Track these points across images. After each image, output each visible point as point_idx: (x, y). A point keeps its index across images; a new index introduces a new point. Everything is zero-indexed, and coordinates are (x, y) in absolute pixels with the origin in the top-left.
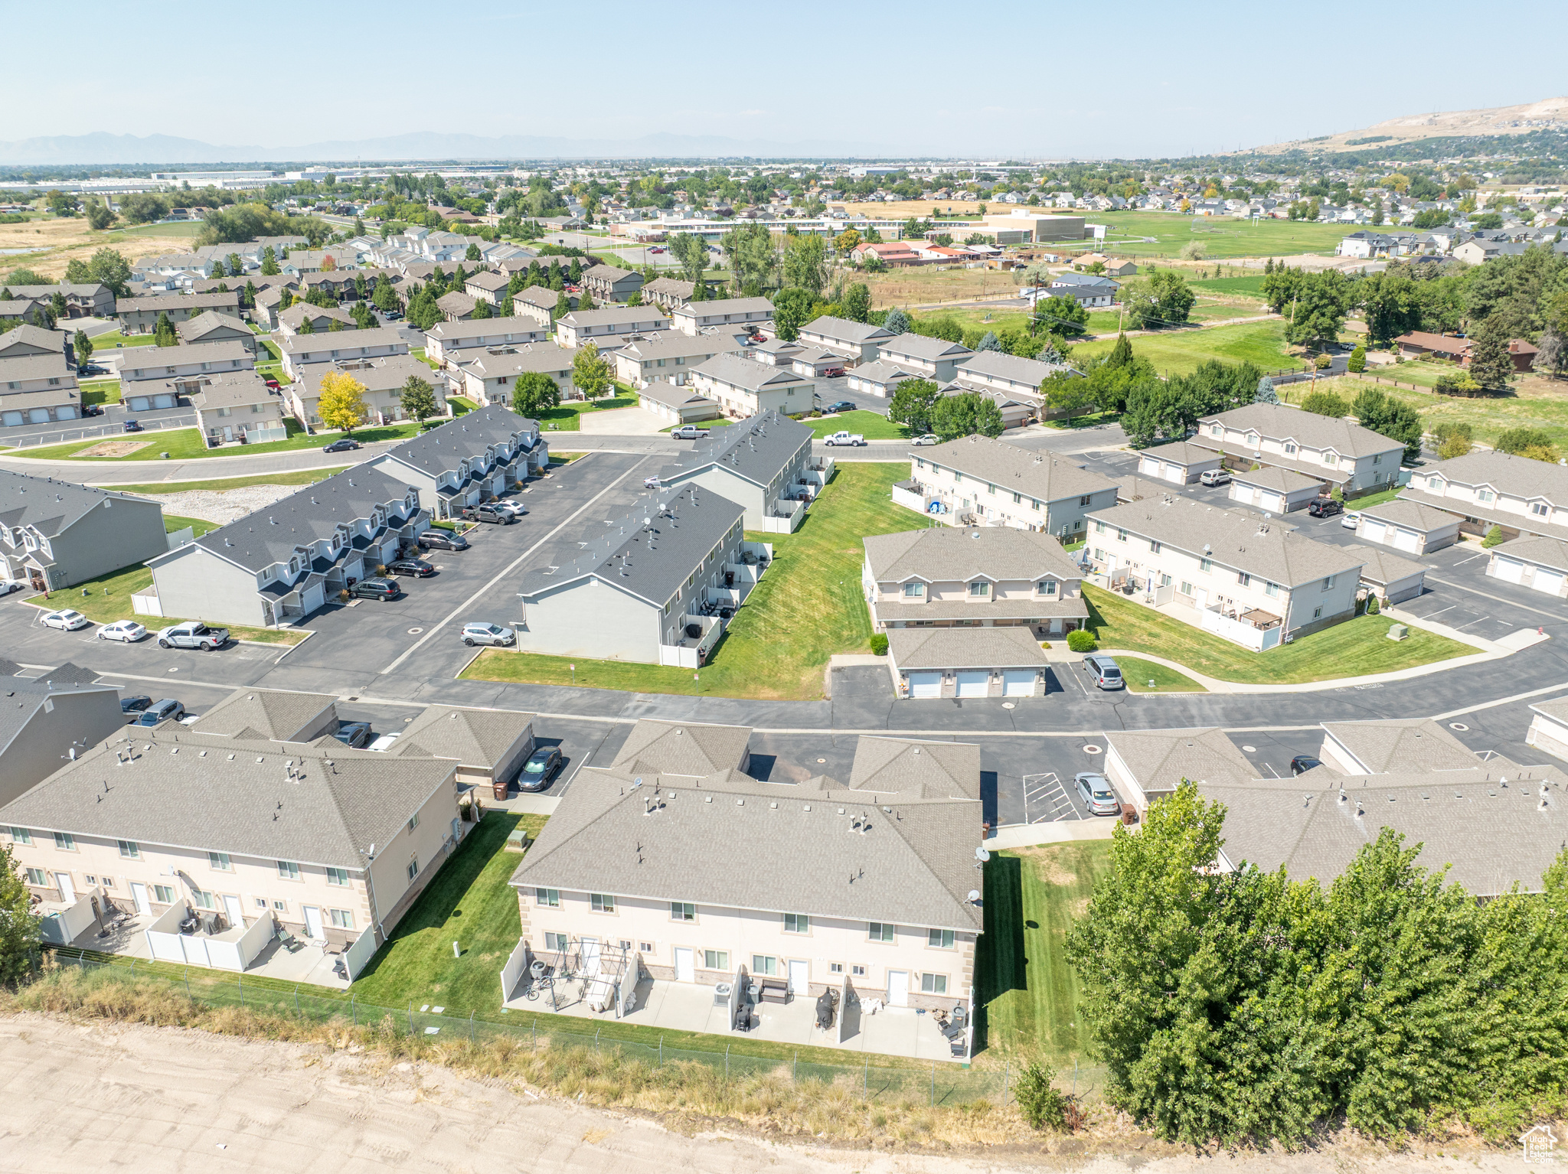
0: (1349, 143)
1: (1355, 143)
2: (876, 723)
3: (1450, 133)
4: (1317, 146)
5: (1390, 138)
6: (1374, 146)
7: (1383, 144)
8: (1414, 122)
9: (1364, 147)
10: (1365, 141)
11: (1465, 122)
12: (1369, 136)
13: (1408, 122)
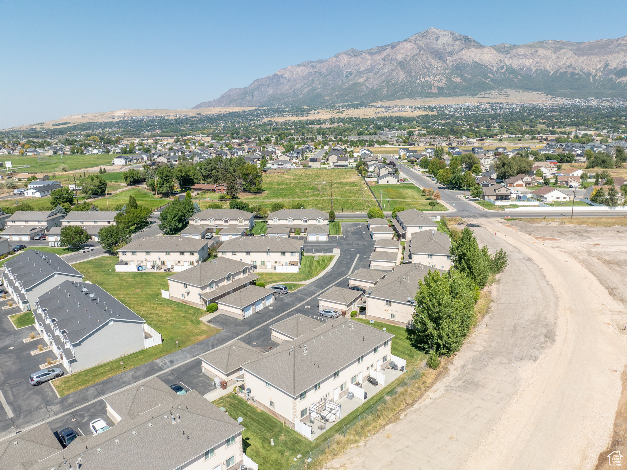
0: (53, 125)
1: (56, 125)
2: (248, 328)
3: (91, 121)
4: (40, 126)
5: (70, 123)
6: (64, 126)
7: (67, 125)
8: (76, 117)
9: (61, 126)
10: (60, 124)
11: (95, 117)
12: (61, 122)
13: (74, 117)
